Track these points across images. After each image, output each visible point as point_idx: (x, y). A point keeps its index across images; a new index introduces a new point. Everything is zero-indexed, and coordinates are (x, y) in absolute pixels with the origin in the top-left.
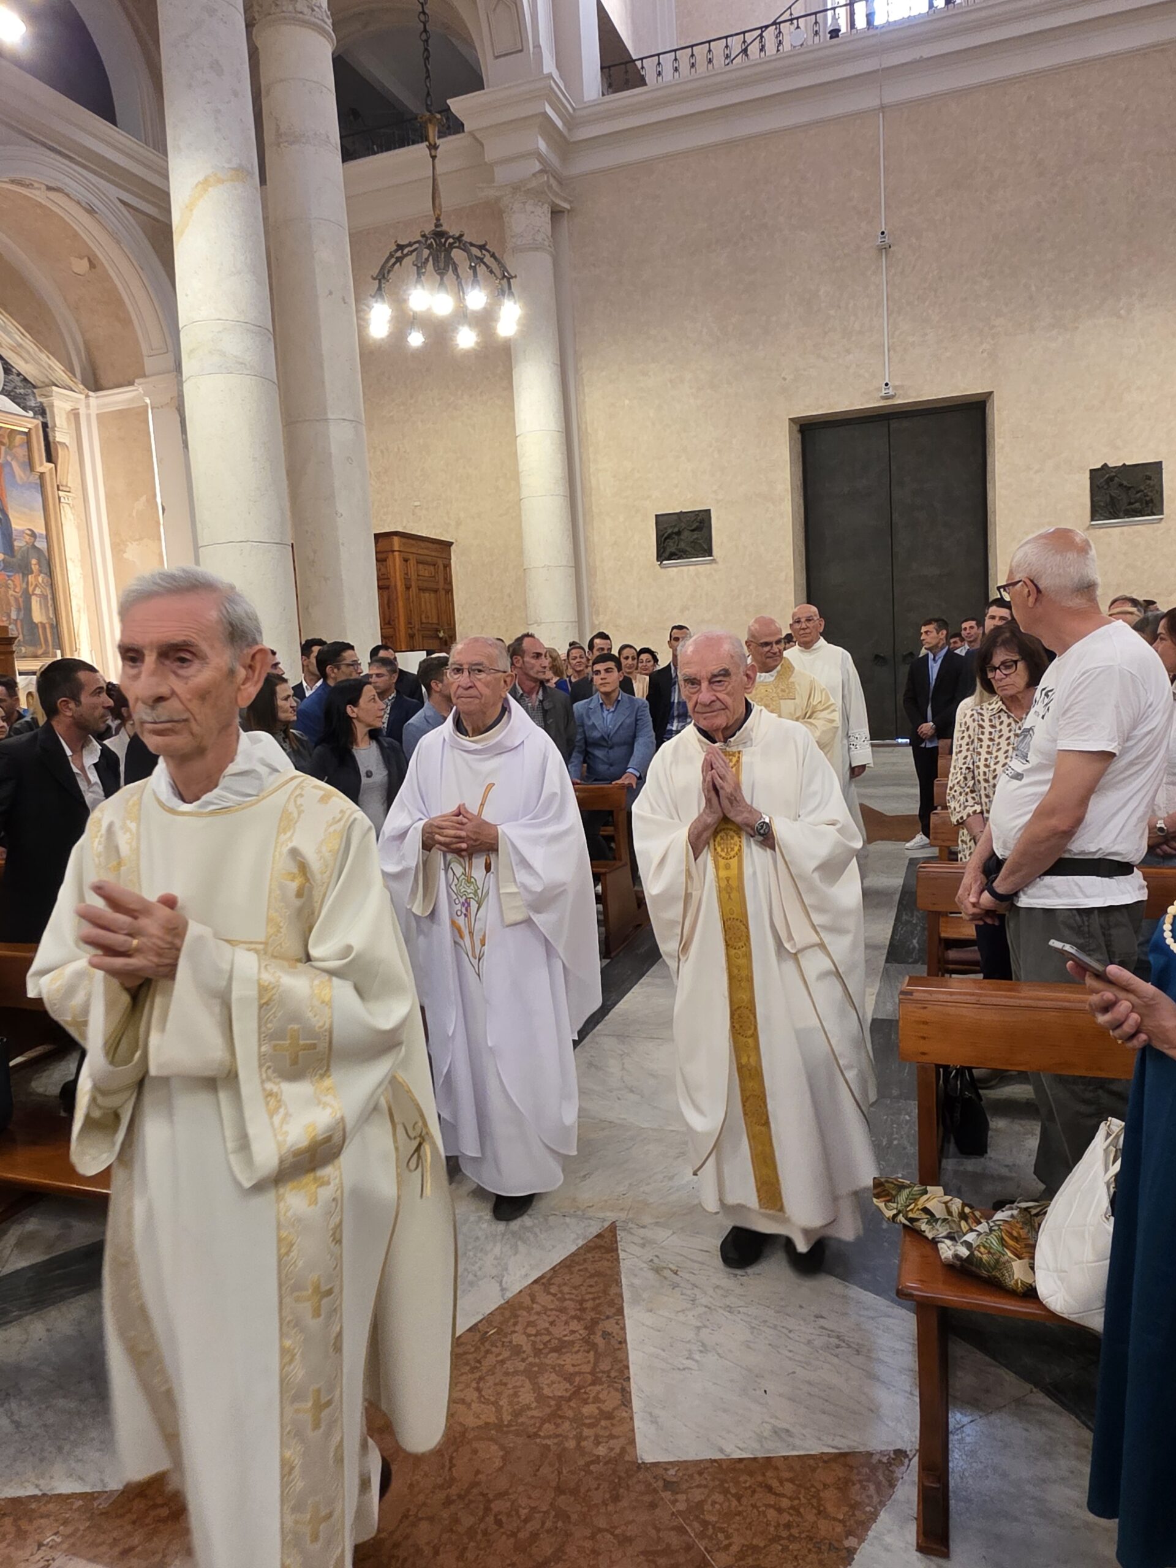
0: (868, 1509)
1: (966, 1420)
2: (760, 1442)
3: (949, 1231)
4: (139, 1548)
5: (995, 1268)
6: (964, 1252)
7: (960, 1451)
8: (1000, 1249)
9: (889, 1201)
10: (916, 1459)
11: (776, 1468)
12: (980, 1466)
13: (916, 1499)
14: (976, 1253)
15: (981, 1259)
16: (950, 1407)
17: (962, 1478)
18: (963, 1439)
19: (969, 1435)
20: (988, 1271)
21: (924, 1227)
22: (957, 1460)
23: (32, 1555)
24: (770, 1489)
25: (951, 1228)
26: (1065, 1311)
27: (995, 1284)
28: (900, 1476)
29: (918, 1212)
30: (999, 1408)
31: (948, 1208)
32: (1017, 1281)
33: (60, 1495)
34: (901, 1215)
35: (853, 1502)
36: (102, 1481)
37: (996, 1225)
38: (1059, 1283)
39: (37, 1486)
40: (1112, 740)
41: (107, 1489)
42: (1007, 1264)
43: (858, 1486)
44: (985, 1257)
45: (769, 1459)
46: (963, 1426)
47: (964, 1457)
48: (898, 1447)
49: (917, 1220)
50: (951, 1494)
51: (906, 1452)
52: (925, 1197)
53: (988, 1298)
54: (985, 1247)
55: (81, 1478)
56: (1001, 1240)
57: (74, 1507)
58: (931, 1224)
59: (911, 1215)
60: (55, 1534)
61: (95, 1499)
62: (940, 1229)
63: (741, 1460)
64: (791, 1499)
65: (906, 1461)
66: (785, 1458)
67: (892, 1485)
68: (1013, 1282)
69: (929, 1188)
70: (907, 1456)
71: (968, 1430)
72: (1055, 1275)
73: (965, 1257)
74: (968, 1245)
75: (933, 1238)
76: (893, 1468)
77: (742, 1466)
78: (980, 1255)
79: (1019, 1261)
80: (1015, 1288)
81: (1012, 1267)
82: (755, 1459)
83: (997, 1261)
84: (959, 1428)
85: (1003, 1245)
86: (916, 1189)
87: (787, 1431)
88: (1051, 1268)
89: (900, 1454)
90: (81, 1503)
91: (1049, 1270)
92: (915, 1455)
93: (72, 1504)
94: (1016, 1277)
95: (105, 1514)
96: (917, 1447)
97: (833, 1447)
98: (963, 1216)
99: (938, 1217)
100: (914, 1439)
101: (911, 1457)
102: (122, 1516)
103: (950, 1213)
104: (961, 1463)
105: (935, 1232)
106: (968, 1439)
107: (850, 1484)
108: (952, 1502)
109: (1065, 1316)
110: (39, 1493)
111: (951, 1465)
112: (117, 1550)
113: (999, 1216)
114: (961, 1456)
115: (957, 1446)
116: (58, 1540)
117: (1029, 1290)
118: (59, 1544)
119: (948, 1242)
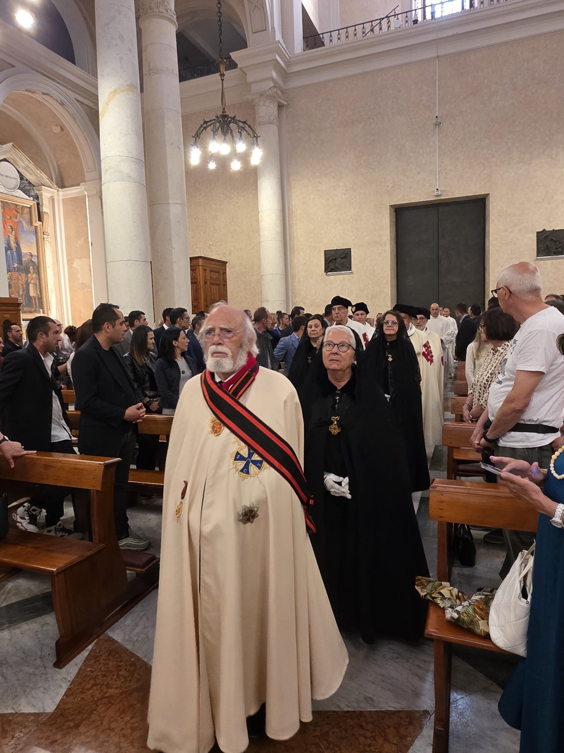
0: (409, 739)
1: (459, 697)
2: (358, 704)
3: (451, 604)
4: (60, 741)
5: (470, 624)
6: (456, 616)
7: (456, 712)
8: (473, 614)
9: (423, 588)
10: (434, 715)
11: (365, 717)
12: (465, 720)
13: (432, 735)
14: (462, 616)
15: (464, 619)
16: (452, 690)
17: (455, 726)
18: (457, 706)
19: (460, 705)
20: (467, 625)
21: (439, 601)
22: (454, 717)
23: (9, 742)
24: (361, 727)
25: (452, 603)
26: (504, 646)
27: (471, 632)
28: (425, 723)
29: (436, 594)
30: (475, 692)
31: (451, 593)
32: (481, 630)
33: (23, 713)
34: (428, 596)
35: (401, 735)
36: (43, 708)
37: (472, 602)
38: (501, 632)
39: (13, 709)
40: (543, 366)
41: (46, 712)
42: (476, 622)
43: (405, 727)
44: (466, 618)
45: (361, 712)
46: (457, 700)
47: (457, 715)
48: (425, 709)
49: (436, 598)
50: (450, 734)
51: (429, 711)
52: (441, 587)
53: (468, 638)
54: (466, 613)
55: (34, 706)
56: (474, 610)
57: (30, 720)
58: (443, 600)
59: (433, 595)
60: (21, 732)
61: (40, 716)
62: (447, 603)
63: (348, 712)
64: (372, 732)
65: (429, 716)
66: (370, 712)
67: (421, 728)
68: (479, 631)
69: (443, 583)
70: (429, 714)
71: (460, 702)
72: (499, 628)
73: (456, 618)
74: (458, 612)
75: (443, 607)
76: (422, 719)
77: (348, 715)
78: (463, 617)
79: (482, 621)
80: (480, 634)
81: (479, 624)
82: (355, 712)
83: (472, 621)
84: (455, 701)
85: (475, 612)
86: (436, 583)
87: (371, 699)
88: (497, 625)
89: (426, 712)
90: (33, 718)
91: (496, 626)
92: (433, 714)
93: (29, 718)
94: (480, 629)
95: (45, 724)
96: (434, 709)
97: (394, 708)
98: (458, 597)
99: (446, 596)
100: (433, 705)
101: (431, 714)
102: (52, 725)
103: (452, 595)
104: (456, 718)
105: (444, 604)
106: (460, 707)
107: (401, 726)
108: (451, 738)
109: (504, 649)
110: (13, 712)
111: (451, 719)
112: (50, 741)
113: (475, 598)
114: (456, 715)
115: (454, 710)
116: (22, 735)
117: (487, 635)
118: (22, 737)
119: (450, 610)
